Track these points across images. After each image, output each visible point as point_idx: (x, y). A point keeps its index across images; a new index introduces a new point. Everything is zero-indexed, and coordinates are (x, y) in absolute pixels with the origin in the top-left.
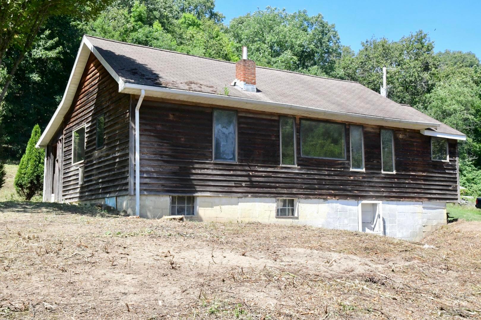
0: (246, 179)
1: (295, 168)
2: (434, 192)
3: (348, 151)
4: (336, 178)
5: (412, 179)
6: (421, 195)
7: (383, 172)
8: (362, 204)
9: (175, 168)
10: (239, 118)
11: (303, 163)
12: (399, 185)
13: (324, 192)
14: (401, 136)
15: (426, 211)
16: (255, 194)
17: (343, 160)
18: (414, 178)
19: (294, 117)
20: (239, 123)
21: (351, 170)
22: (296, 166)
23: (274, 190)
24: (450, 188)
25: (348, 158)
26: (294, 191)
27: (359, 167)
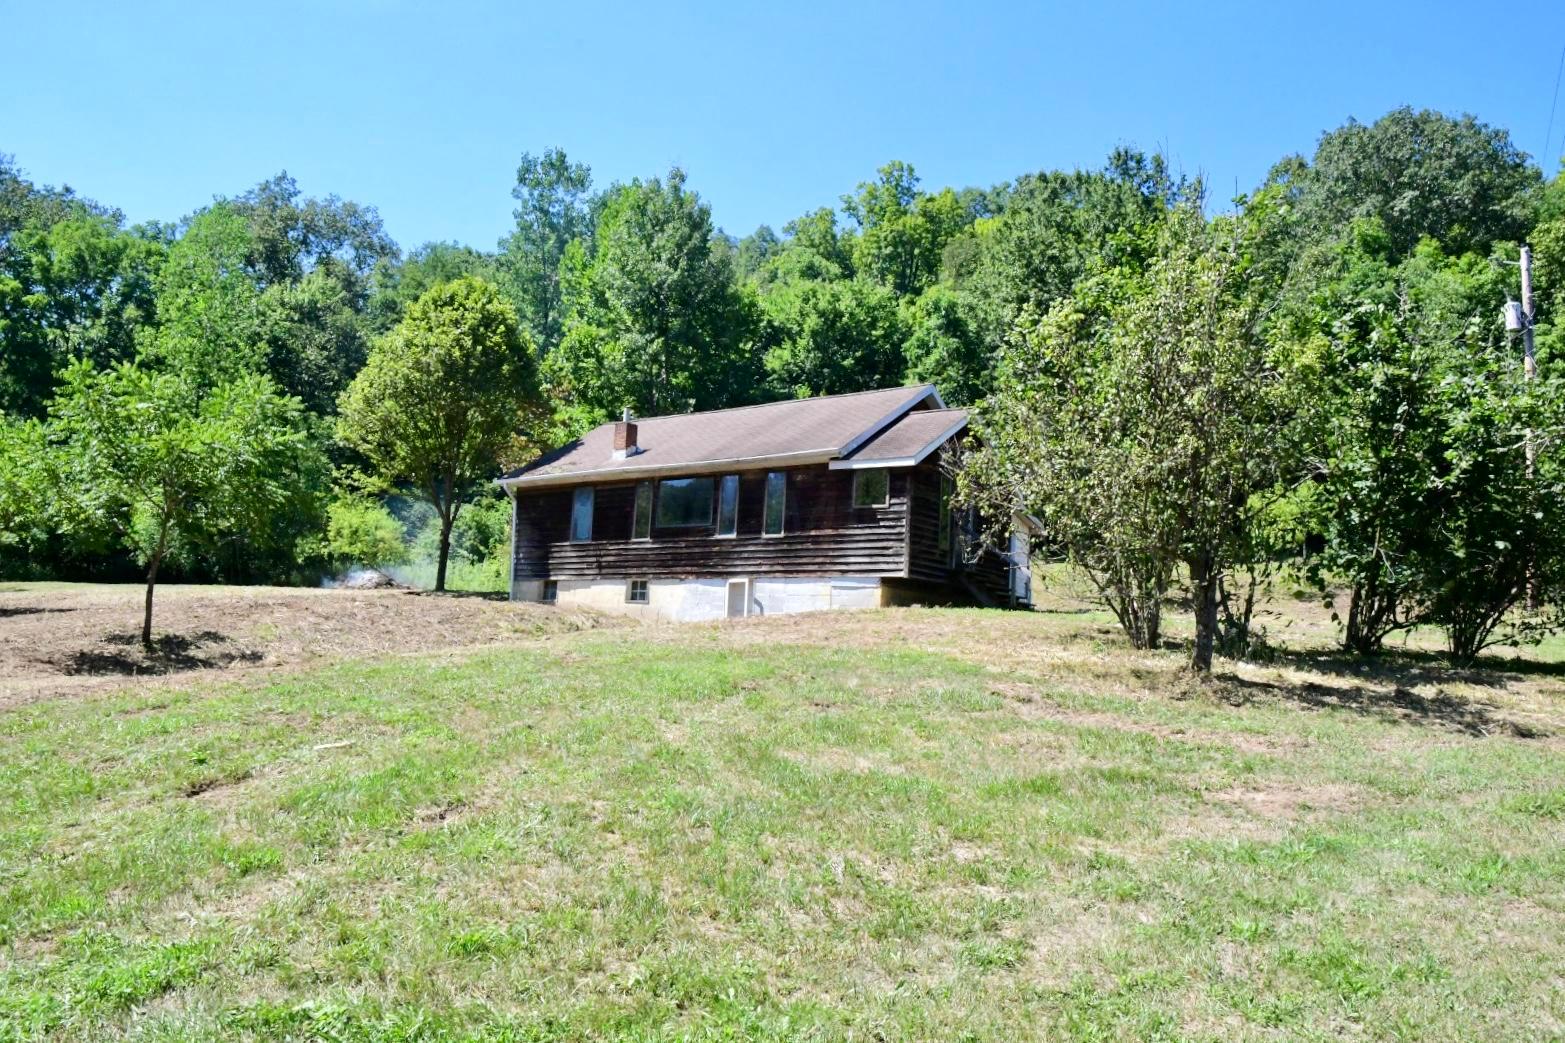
0: (594, 559)
1: (647, 543)
2: (852, 560)
3: (715, 512)
4: (697, 550)
5: (813, 543)
6: (827, 567)
7: (765, 536)
8: (733, 586)
9: (537, 553)
10: (596, 492)
11: (657, 535)
12: (786, 554)
13: (679, 569)
14: (799, 478)
15: (835, 592)
16: (605, 576)
17: (709, 524)
18: (816, 540)
19: (651, 480)
20: (596, 498)
21: (718, 537)
22: (648, 539)
23: (623, 571)
24: (890, 552)
25: (715, 520)
26: (645, 570)
27: (730, 531)
